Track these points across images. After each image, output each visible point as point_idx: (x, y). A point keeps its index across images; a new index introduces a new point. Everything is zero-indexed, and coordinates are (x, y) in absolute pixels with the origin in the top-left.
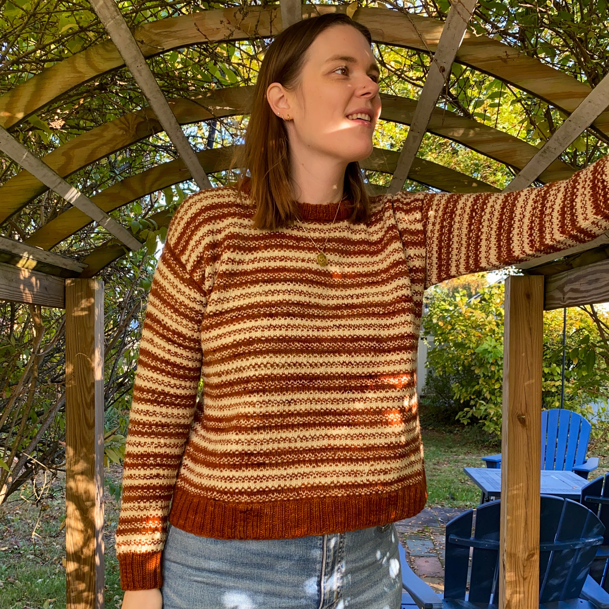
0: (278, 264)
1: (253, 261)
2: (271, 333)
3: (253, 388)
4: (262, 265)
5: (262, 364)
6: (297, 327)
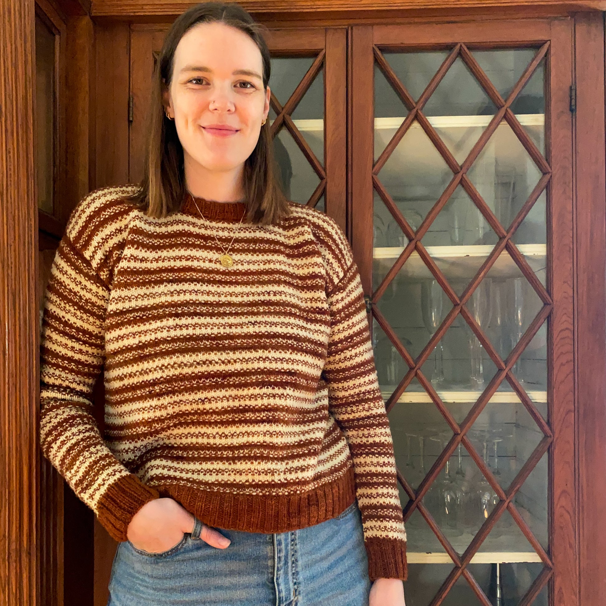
0: (184, 263)
1: (157, 260)
2: (178, 333)
3: (161, 390)
4: (166, 264)
5: (169, 364)
6: (206, 326)
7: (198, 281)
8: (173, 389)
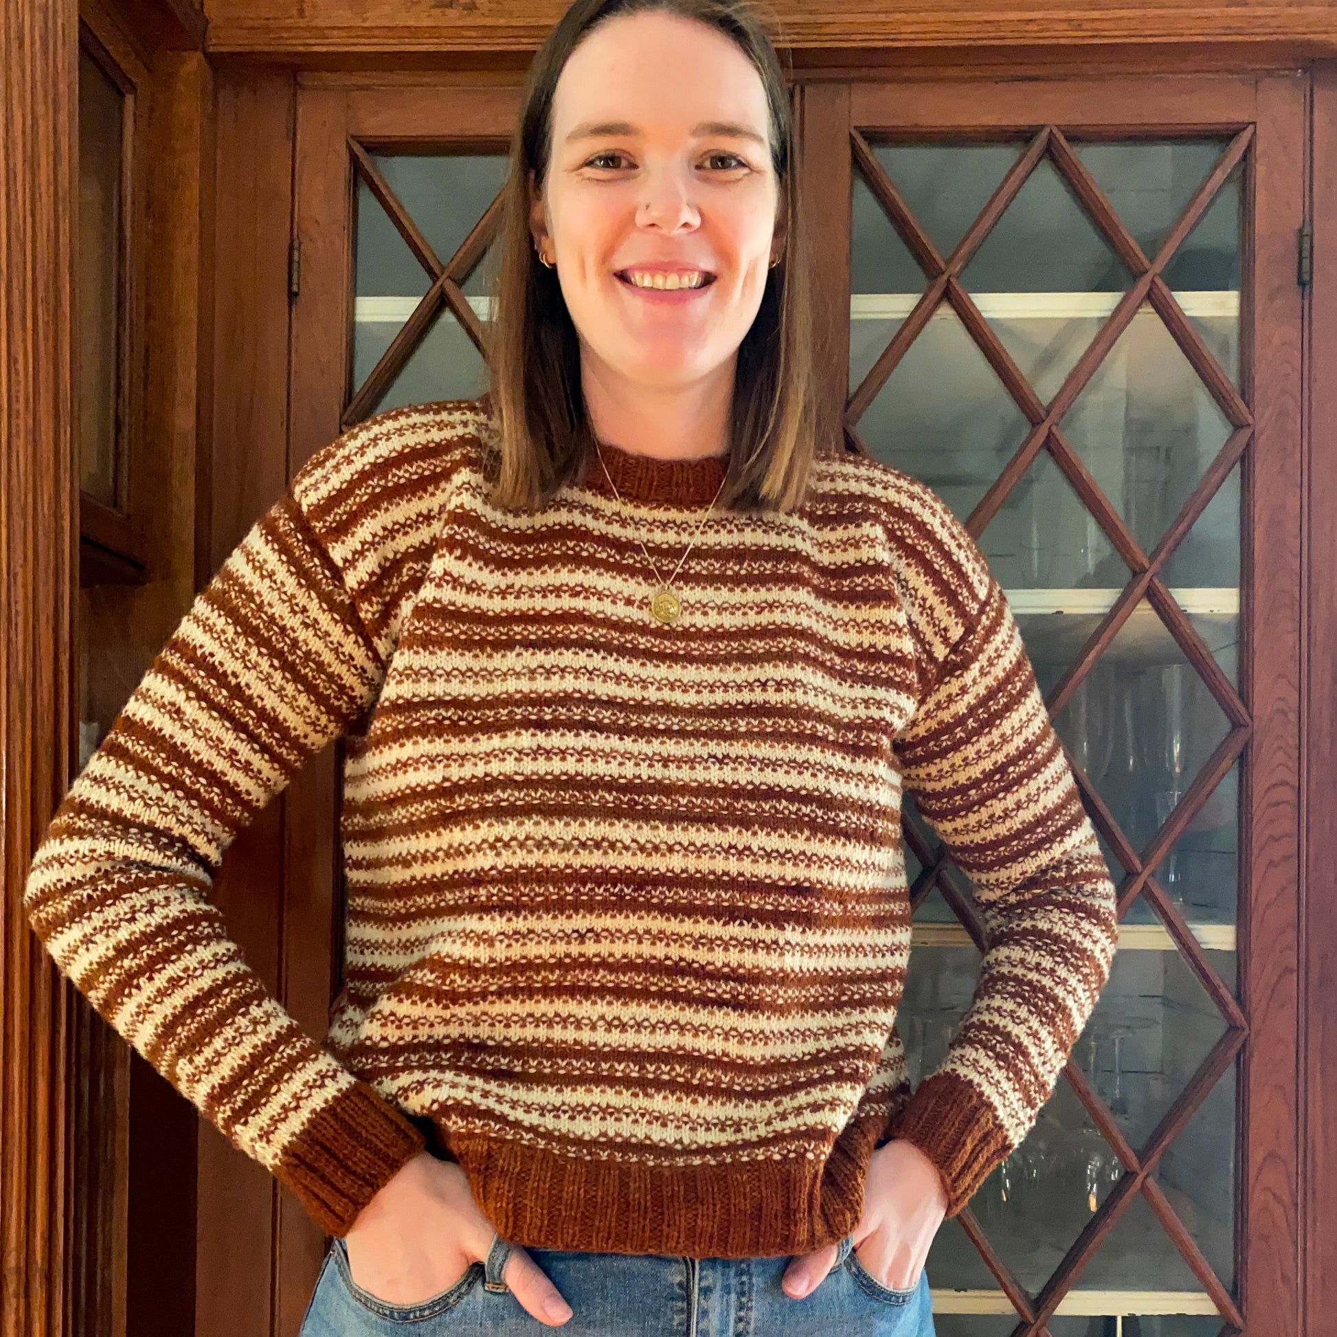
7: (596, 646)
8: (518, 899)
